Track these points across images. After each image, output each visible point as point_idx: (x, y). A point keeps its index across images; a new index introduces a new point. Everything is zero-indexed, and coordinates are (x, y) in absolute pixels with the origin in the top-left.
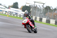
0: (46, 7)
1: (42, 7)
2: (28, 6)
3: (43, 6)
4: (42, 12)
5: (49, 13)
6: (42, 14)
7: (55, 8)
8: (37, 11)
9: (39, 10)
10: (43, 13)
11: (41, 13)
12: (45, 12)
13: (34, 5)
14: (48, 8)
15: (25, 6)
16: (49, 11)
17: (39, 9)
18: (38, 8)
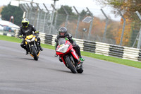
0: (60, 7)
1: (52, 9)
2: (18, 5)
3: (53, 6)
4: (51, 21)
5: (69, 23)
6: (51, 25)
7: (83, 11)
8: (38, 19)
9: (44, 15)
10: (53, 23)
11: (49, 24)
12: (57, 21)
13: (31, 4)
14: (65, 11)
15: (9, 5)
16: (67, 17)
17: (44, 13)
18: (41, 10)
